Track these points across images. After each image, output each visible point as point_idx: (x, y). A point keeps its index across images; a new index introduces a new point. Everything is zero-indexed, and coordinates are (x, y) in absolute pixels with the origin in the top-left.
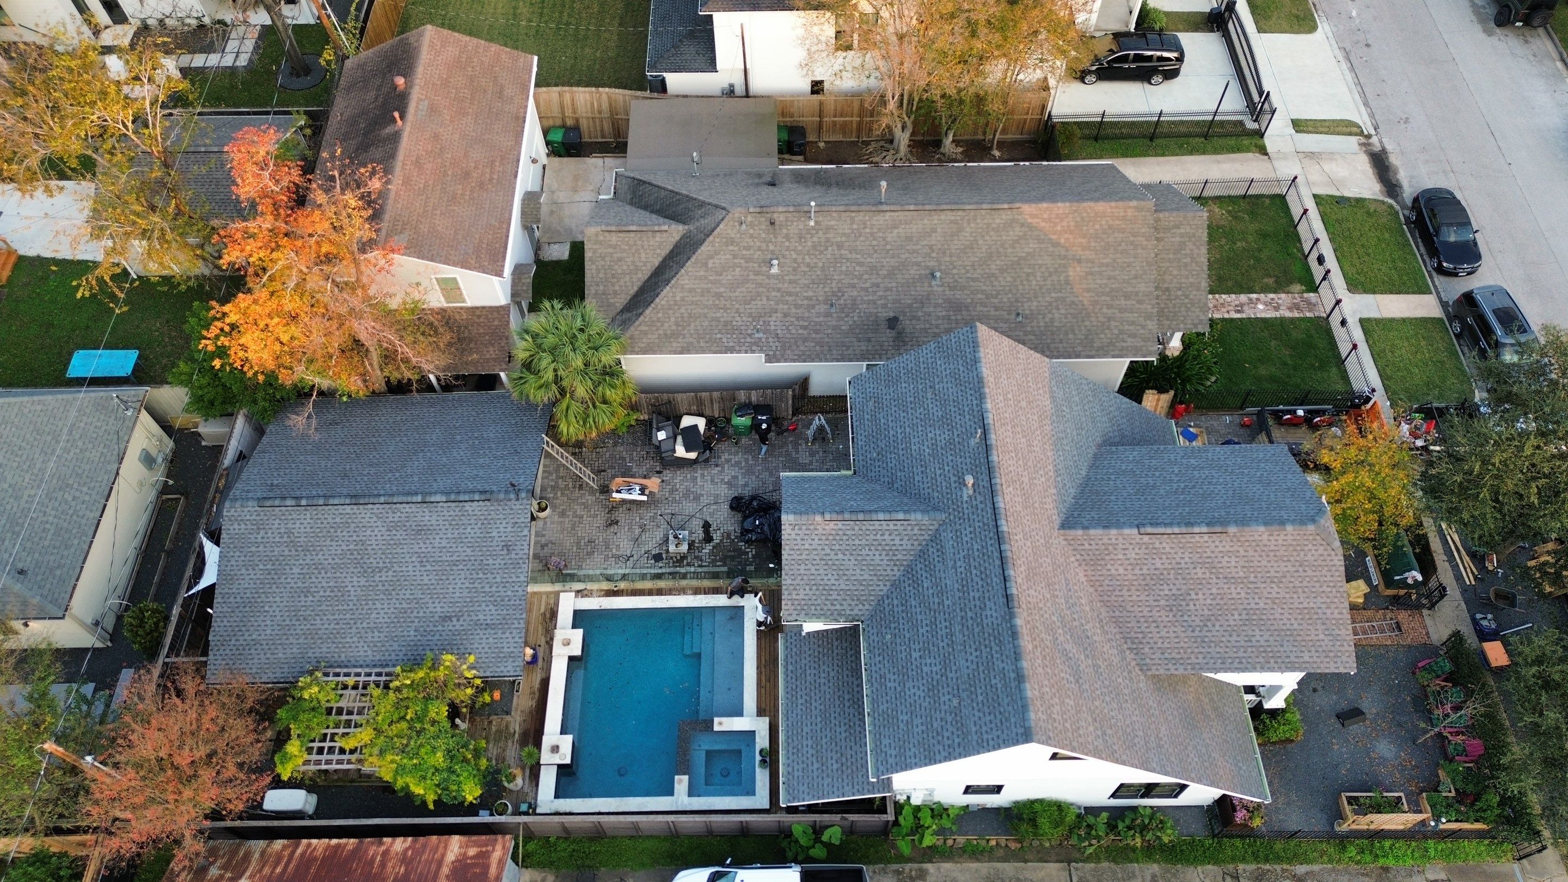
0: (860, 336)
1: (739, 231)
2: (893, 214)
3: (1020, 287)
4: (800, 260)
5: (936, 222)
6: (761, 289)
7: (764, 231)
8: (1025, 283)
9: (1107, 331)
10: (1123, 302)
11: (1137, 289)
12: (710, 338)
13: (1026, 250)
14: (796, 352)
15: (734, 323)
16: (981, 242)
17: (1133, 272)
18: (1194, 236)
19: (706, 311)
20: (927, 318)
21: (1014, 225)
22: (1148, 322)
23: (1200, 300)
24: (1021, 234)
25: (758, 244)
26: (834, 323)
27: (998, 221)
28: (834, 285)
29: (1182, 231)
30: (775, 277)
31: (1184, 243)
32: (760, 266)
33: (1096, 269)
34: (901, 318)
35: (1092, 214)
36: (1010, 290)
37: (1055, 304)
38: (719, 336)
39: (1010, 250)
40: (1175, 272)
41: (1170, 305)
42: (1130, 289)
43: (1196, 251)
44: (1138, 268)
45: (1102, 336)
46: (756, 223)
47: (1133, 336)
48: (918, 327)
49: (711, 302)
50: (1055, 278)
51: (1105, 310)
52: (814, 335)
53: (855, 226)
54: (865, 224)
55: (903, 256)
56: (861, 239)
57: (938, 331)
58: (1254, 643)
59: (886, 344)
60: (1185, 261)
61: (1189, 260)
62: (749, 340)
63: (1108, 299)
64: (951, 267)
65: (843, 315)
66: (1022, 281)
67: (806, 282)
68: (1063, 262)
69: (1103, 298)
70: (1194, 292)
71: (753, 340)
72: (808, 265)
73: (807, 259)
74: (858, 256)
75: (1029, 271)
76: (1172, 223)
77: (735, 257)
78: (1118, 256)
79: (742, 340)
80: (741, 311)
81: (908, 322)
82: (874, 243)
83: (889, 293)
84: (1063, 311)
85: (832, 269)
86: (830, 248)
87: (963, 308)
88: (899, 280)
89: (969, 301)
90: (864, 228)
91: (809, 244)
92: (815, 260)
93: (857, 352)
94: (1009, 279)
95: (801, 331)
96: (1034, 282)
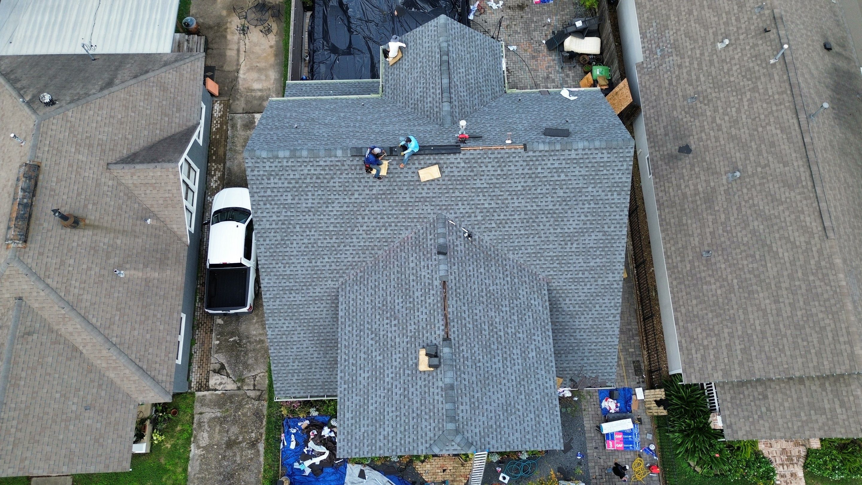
0: (669, 127)
1: (753, 8)
2: (796, 125)
3: (738, 251)
4: (733, 62)
5: (796, 164)
6: (700, 41)
7: (758, 26)
8: (744, 254)
9: (704, 334)
10: (738, 347)
11: (754, 360)
12: (652, 19)
13: (780, 250)
14: (648, 83)
15: (667, 31)
16: (781, 208)
17: (773, 355)
18: (835, 424)
19: (675, 8)
20: (694, 176)
21: (807, 235)
22: (720, 373)
23: (759, 430)
24: (798, 243)
25: (743, 26)
26: (678, 104)
27: (808, 219)
28: (714, 95)
29: (839, 411)
30: (714, 49)
31: (825, 413)
32: (722, 34)
33: (771, 319)
34: (691, 155)
35: (834, 309)
36: (734, 242)
37: (725, 283)
38: (654, 24)
39: (777, 236)
40: (786, 404)
41: (748, 401)
42: (754, 354)
43: (816, 426)
44: (779, 360)
45: (699, 330)
46: (764, 18)
47: (704, 358)
48: (684, 171)
49: (683, 9)
50: (754, 281)
51: (726, 330)
52: (664, 92)
53: (776, 97)
54: (781, 104)
55: (753, 144)
56: (765, 105)
57: (683, 187)
58: (359, 372)
59: (665, 149)
60: (802, 414)
61: (804, 418)
62: (654, 46)
63: (740, 333)
64: (749, 186)
65: (686, 110)
66: (745, 251)
67: (713, 73)
68: (773, 286)
69: (739, 328)
70: (767, 425)
71: (654, 49)
72: (730, 70)
73: (734, 68)
74: (746, 107)
75: (758, 257)
76: (846, 399)
77: (728, 13)
78: (790, 339)
79: (653, 42)
80: (679, 33)
81: (687, 161)
82: (762, 117)
83: (713, 140)
84: (719, 292)
85: (729, 89)
86: (750, 82)
87: (708, 204)
88: (727, 146)
89: (717, 208)
90: (776, 105)
91: (751, 65)
92: (735, 74)
93: (654, 128)
94: (745, 239)
95: (667, 81)
96: (745, 262)
